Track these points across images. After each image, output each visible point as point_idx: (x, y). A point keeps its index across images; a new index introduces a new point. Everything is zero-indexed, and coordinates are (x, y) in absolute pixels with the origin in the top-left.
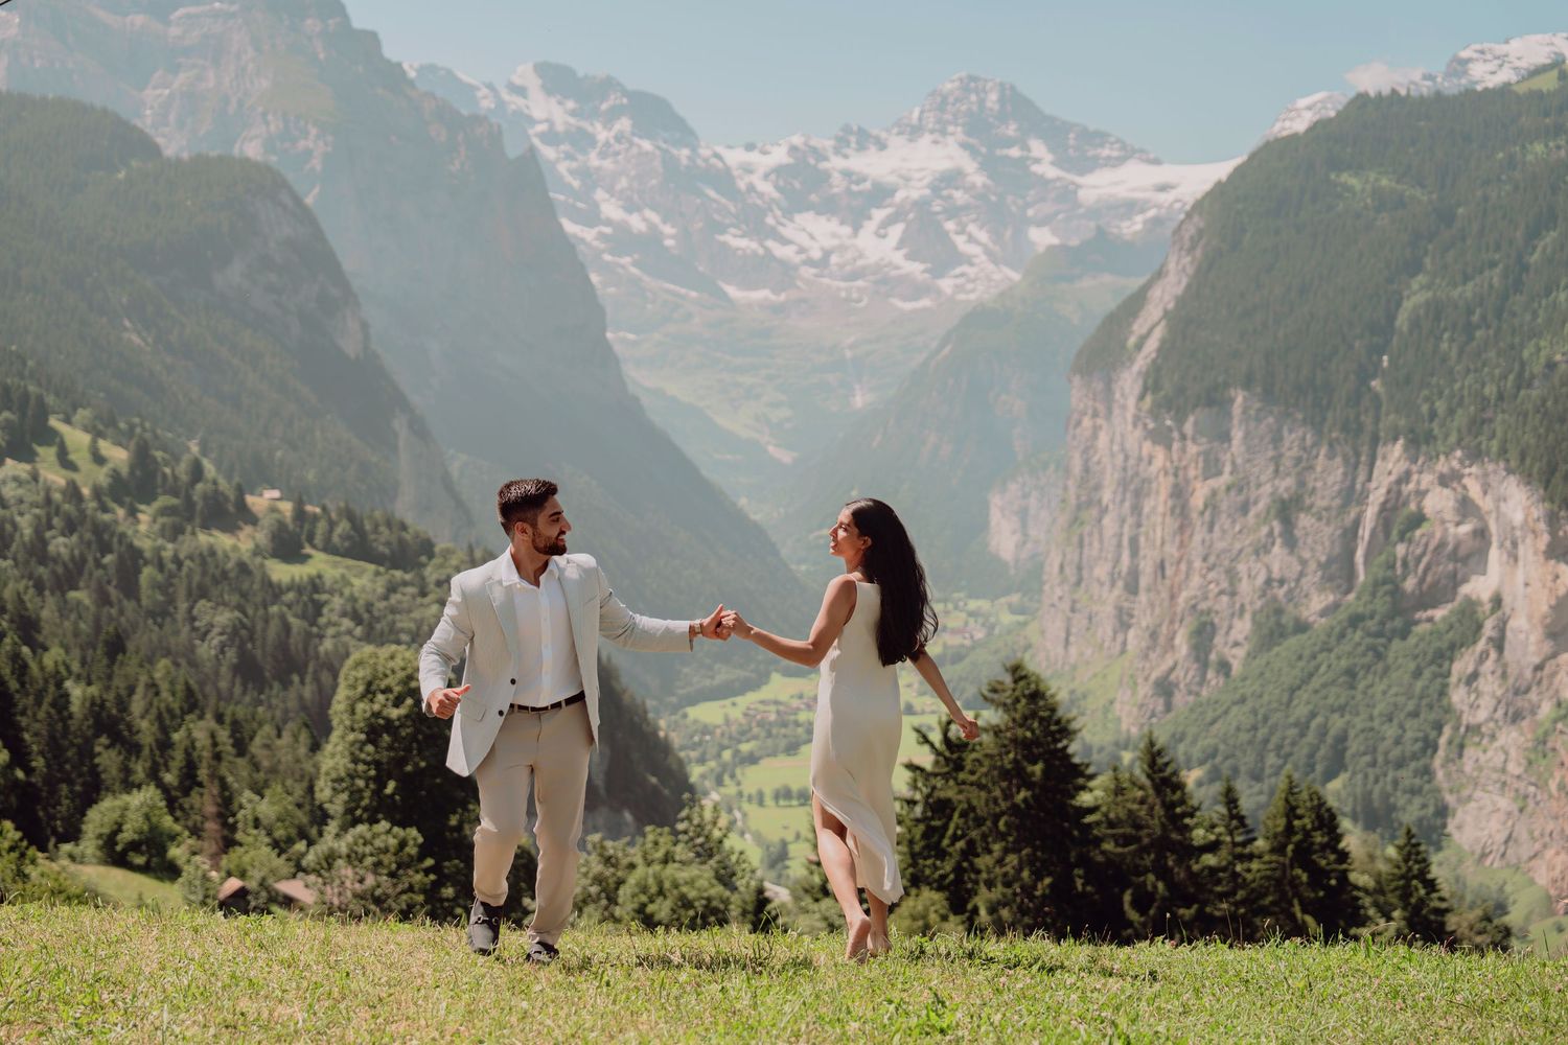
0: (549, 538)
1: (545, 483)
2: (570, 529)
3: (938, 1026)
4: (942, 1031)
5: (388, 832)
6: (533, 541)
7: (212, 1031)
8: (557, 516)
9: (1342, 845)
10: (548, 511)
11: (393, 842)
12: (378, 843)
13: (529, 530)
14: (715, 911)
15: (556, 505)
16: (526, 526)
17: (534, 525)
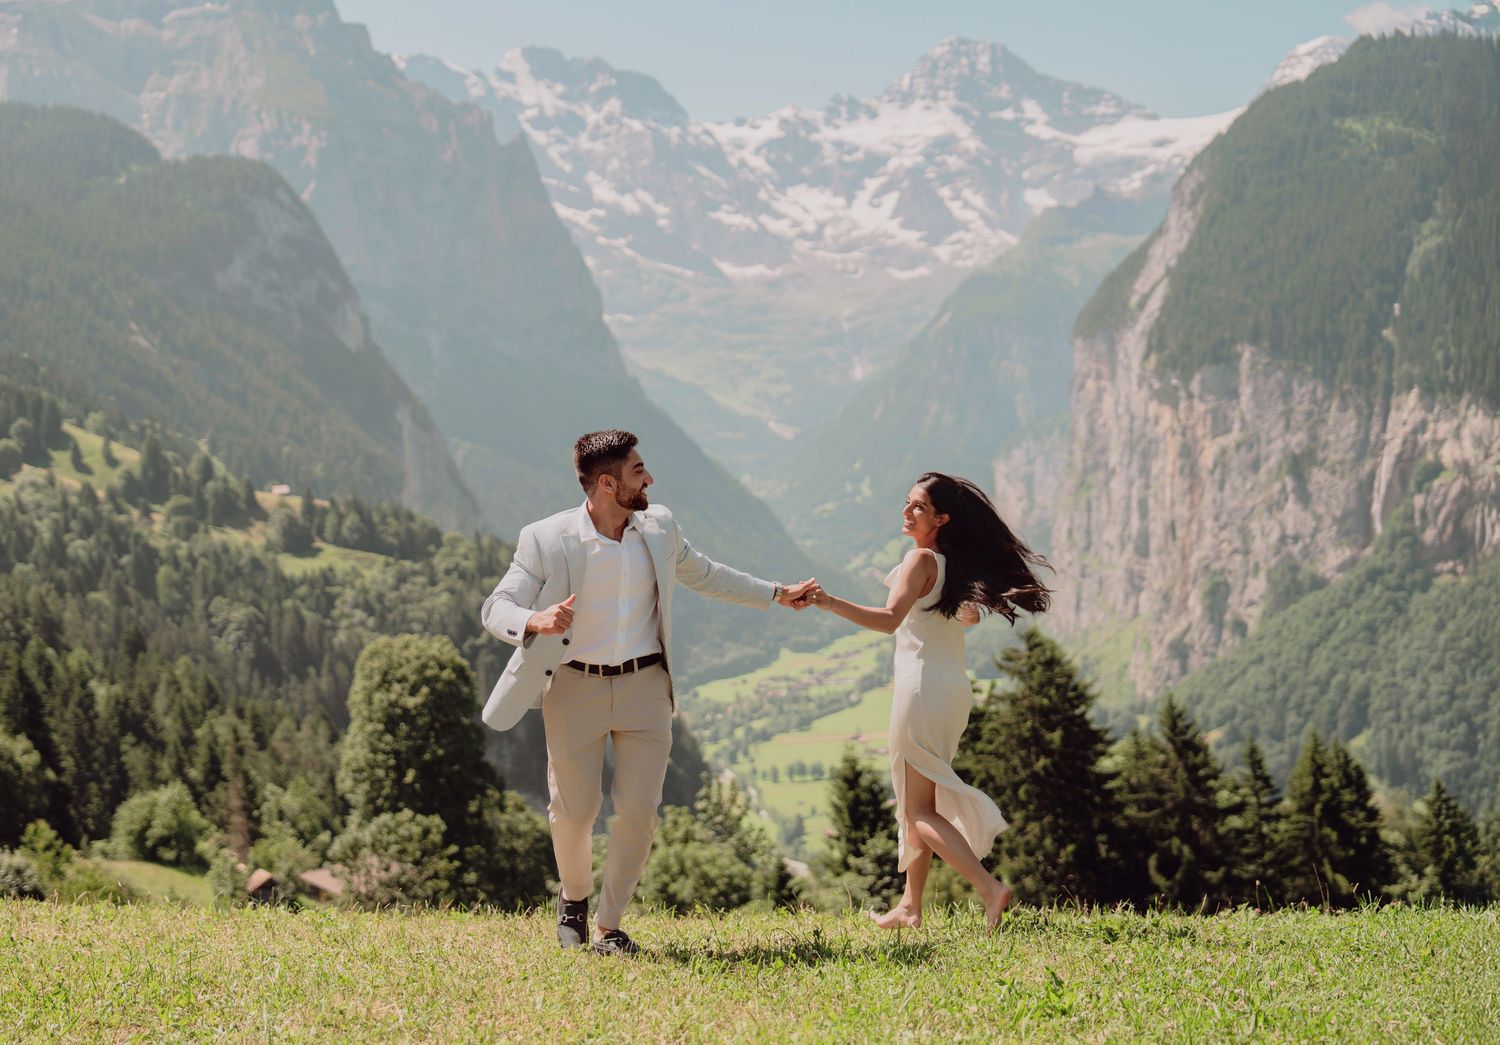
0: (634, 490)
1: (626, 434)
2: (652, 482)
3: (1059, 1006)
4: (1064, 1013)
5: (412, 820)
6: (617, 494)
7: (313, 1030)
8: (639, 467)
9: (1371, 803)
10: (631, 463)
11: (416, 830)
12: (403, 831)
13: (614, 483)
14: (737, 889)
15: (637, 457)
16: (610, 478)
17: (618, 477)
